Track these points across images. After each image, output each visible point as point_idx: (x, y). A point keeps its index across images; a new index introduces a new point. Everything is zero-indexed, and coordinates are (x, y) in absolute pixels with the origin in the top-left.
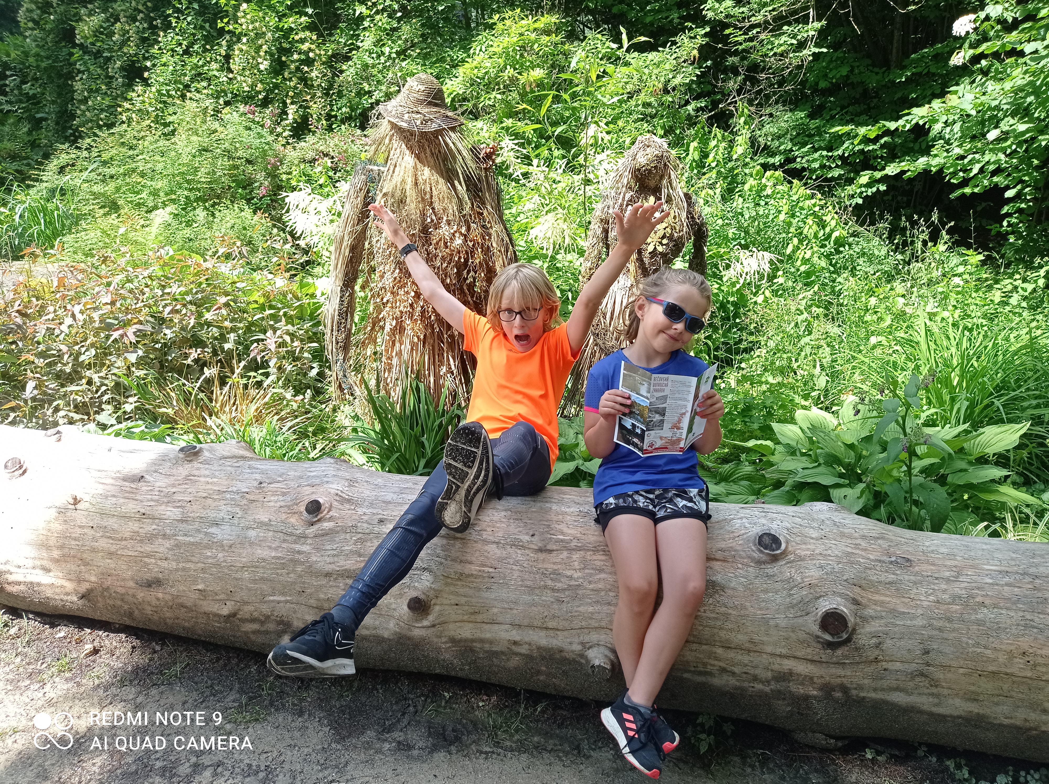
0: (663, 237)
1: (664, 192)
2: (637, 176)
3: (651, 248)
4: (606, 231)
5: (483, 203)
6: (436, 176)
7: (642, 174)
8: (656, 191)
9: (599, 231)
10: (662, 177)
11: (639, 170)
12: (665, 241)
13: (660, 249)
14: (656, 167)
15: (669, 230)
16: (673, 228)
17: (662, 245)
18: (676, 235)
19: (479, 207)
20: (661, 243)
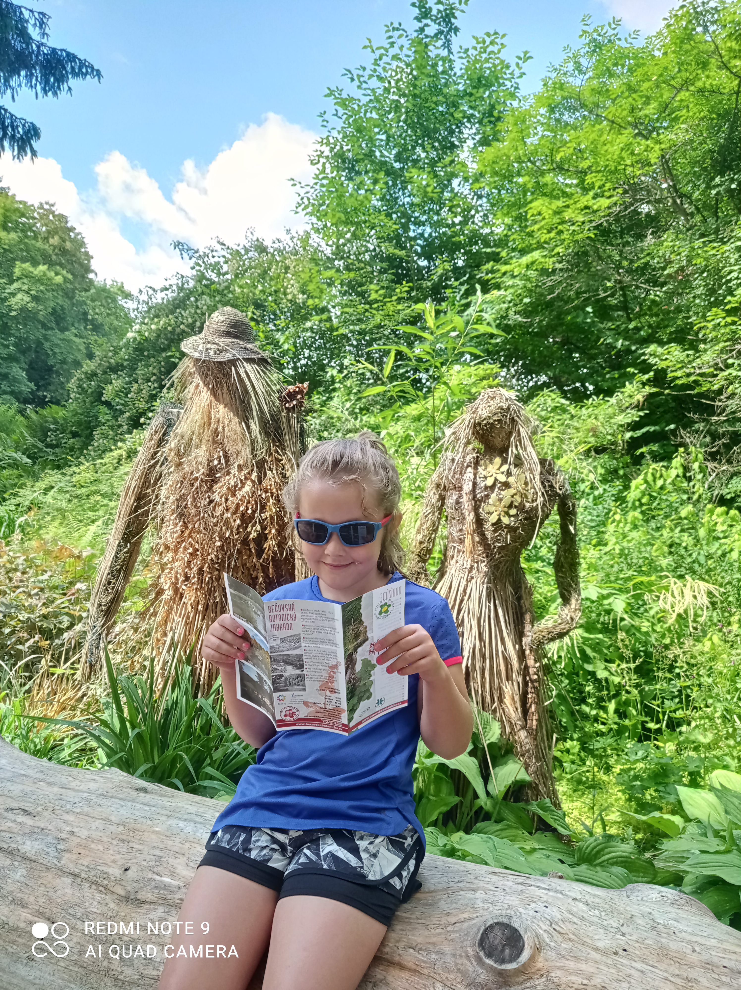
0: (510, 506)
1: (512, 451)
2: (478, 432)
3: (493, 518)
4: (442, 499)
5: (284, 449)
6: (231, 415)
7: (482, 429)
8: (503, 451)
9: (434, 499)
10: (510, 434)
11: (479, 424)
12: (513, 512)
13: (506, 520)
14: (499, 421)
15: (518, 499)
16: (524, 496)
17: (510, 516)
18: (528, 505)
19: (277, 452)
20: (507, 513)
